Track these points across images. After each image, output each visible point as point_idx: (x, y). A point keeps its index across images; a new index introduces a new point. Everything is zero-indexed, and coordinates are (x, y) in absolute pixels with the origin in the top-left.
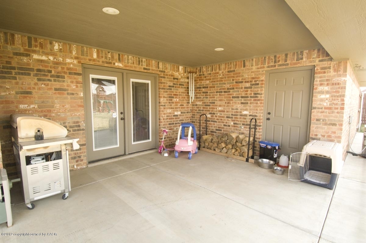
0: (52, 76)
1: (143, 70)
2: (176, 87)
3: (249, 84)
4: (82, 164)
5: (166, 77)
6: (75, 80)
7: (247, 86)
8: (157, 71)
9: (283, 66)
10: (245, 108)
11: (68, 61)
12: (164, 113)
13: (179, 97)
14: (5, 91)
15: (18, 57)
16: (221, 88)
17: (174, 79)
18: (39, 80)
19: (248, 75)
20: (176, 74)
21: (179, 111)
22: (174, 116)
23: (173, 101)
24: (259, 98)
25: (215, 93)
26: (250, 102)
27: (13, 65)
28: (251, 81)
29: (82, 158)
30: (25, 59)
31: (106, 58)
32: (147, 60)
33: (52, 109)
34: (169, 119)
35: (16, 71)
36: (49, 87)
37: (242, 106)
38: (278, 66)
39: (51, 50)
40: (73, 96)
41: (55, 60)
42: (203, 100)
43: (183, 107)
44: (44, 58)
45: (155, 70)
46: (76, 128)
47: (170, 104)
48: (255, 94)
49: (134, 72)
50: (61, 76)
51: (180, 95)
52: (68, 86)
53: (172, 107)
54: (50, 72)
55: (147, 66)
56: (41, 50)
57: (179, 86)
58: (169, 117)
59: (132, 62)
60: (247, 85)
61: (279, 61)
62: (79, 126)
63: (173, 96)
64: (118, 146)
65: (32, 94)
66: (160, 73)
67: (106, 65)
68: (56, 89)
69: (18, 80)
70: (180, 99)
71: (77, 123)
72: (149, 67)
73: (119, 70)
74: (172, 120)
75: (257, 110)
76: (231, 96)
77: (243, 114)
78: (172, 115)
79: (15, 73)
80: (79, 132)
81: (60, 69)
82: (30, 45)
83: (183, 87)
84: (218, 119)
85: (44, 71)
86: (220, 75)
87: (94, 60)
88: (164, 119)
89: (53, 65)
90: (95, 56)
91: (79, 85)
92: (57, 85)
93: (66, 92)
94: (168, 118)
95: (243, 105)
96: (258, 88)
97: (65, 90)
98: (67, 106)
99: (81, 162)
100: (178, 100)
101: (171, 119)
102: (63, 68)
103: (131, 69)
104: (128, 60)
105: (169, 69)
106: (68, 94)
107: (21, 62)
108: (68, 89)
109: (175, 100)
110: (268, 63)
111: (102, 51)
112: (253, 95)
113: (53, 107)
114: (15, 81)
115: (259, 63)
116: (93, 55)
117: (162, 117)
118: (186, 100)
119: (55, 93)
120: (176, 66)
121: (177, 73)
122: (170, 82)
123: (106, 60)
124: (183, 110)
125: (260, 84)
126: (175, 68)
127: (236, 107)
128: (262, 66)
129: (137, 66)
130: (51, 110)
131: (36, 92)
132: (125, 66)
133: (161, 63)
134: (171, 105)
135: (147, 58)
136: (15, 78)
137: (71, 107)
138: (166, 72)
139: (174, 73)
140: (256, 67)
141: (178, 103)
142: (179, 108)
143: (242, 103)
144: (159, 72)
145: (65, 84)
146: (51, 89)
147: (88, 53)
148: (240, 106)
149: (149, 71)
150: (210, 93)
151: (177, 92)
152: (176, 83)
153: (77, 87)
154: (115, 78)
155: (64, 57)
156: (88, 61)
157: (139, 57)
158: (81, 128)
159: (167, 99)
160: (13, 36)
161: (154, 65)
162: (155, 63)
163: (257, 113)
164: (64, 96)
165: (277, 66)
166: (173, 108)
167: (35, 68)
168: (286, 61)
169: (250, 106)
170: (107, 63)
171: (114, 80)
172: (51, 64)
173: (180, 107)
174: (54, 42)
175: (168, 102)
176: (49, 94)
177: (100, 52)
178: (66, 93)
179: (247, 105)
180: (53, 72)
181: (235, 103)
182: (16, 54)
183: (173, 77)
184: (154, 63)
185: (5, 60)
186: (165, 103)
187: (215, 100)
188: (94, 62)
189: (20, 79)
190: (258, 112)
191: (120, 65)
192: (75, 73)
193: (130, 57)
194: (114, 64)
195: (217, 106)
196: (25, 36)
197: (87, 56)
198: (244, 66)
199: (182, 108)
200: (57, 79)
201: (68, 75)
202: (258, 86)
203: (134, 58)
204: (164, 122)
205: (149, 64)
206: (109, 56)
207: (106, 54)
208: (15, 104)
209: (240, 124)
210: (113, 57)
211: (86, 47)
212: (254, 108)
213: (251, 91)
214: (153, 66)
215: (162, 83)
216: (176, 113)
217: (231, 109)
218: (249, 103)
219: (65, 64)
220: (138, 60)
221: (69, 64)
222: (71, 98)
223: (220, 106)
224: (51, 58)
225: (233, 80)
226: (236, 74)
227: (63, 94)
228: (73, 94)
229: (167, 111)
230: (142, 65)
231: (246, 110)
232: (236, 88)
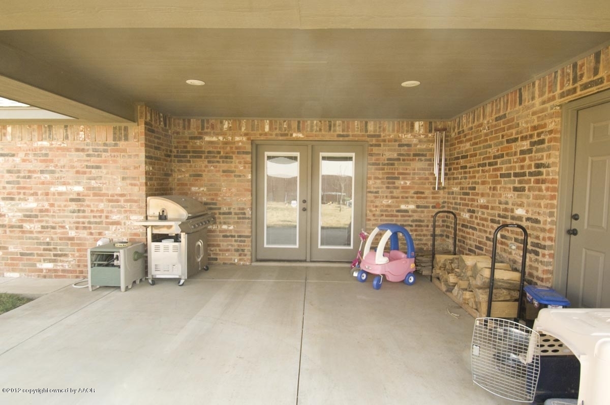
0: (221, 157)
1: (336, 139)
2: (404, 160)
3: (528, 142)
4: (245, 259)
5: (382, 144)
6: (243, 160)
7: (525, 148)
8: (363, 136)
9: (591, 87)
10: (519, 201)
11: (237, 139)
12: (375, 204)
13: (412, 177)
14: (181, 175)
15: (193, 141)
16: (485, 156)
17: (400, 145)
18: (209, 162)
19: (527, 122)
20: (407, 137)
21: (410, 202)
22: (398, 211)
23: (397, 185)
24: (544, 177)
25: (475, 167)
26: (529, 185)
27: (188, 149)
28: (531, 136)
29: (246, 252)
30: (198, 142)
31: (280, 129)
32: (343, 122)
33: (220, 193)
34: (387, 216)
35: (191, 154)
36: (217, 169)
37: (514, 194)
38: (581, 91)
39: (221, 130)
40: (240, 178)
41: (225, 140)
42: (460, 183)
43: (423, 195)
44: (214, 139)
45: (359, 135)
46: (241, 216)
47: (389, 190)
48: (538, 166)
49: (321, 142)
50: (229, 156)
51: (414, 174)
52: (235, 167)
53: (395, 194)
54: (219, 153)
55: (343, 131)
56: (212, 132)
57: (411, 157)
58: (387, 213)
59: (318, 129)
60: (524, 146)
61: (582, 76)
62: (244, 214)
63: (396, 176)
64: (297, 246)
65: (202, 177)
66: (369, 138)
67: (280, 138)
68: (224, 171)
69: (191, 164)
70: (415, 181)
71: (242, 210)
72: (348, 131)
73: (299, 142)
74: (395, 218)
75: (539, 206)
76: (499, 173)
77: (516, 216)
78: (393, 209)
79: (190, 156)
80: (244, 220)
81: (228, 149)
82: (203, 128)
83: (423, 158)
84: (478, 224)
85: (213, 152)
86: (484, 130)
87: (266, 134)
88: (374, 215)
89: (223, 146)
90: (267, 129)
91: (247, 166)
92: (224, 166)
93: (233, 174)
94: (384, 213)
95: (516, 193)
96: (542, 150)
97: (232, 172)
98: (234, 190)
99: (244, 257)
100: (408, 183)
101: (392, 216)
102: (231, 148)
103: (316, 139)
104: (312, 126)
105: (389, 131)
106: (235, 176)
107: (195, 145)
108: (235, 171)
109: (402, 183)
110: (562, 86)
111: (276, 122)
112: (533, 169)
113: (220, 190)
114: (189, 164)
115: (544, 90)
116: (264, 128)
117: (371, 211)
118: (430, 182)
119: (222, 176)
120: (405, 124)
121: (409, 136)
122: (390, 153)
123: (280, 132)
124: (421, 202)
125: (546, 141)
126: (403, 126)
127: (505, 197)
128: (551, 94)
129: (327, 133)
130: (217, 194)
131: (205, 175)
132: (307, 136)
133: (372, 123)
134: (391, 192)
135: (343, 120)
136: (189, 162)
137: (238, 191)
138: (382, 136)
139: (400, 135)
140: (541, 100)
141: (409, 188)
142: (412, 197)
143: (515, 189)
144: (366, 138)
145: (233, 165)
146: (219, 171)
147: (258, 127)
148: (511, 196)
149: (346, 139)
150: (470, 168)
151: (407, 169)
152: (404, 153)
153: (245, 167)
154: (297, 154)
155: (233, 136)
156: (259, 136)
157: (329, 119)
158: (247, 216)
159: (382, 182)
160: (189, 121)
161: (358, 128)
162: (359, 124)
163: (539, 213)
164: (231, 178)
165: (578, 90)
166: (398, 198)
167: (206, 150)
168: (596, 72)
169: (528, 196)
170: (282, 135)
171: (296, 156)
172: (221, 145)
173: (416, 195)
174: (224, 121)
175: (384, 186)
176: (217, 177)
177: (273, 123)
178: (233, 176)
179: (523, 193)
180: (222, 153)
181: (505, 188)
182: (191, 138)
183: (397, 143)
184: (357, 125)
185: (183, 145)
186: (378, 188)
187: (475, 183)
188: (265, 137)
189: (194, 162)
190: (542, 212)
191: (300, 135)
192: (243, 152)
193: (315, 122)
194: (292, 135)
195: (477, 194)
196: (199, 120)
197: (258, 130)
198: (520, 104)
199: (418, 198)
200: (225, 160)
201: (236, 155)
202: (542, 146)
203: (322, 123)
204: (375, 220)
205: (348, 128)
206: (285, 126)
207: (280, 124)
208: (189, 187)
209: (511, 239)
210: (289, 126)
211: (257, 120)
212: (535, 201)
213: (531, 159)
214: (356, 129)
215: (372, 156)
216: (403, 207)
217: (497, 203)
218: (527, 188)
219: (234, 143)
220: (328, 125)
221: (238, 142)
222: (238, 181)
223: (483, 195)
224: (221, 138)
225: (503, 136)
226: (508, 121)
227: (230, 176)
228: (240, 176)
229: (382, 202)
230: (335, 131)
231: (521, 205)
232: (507, 155)
